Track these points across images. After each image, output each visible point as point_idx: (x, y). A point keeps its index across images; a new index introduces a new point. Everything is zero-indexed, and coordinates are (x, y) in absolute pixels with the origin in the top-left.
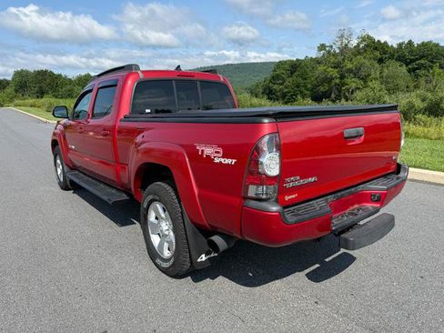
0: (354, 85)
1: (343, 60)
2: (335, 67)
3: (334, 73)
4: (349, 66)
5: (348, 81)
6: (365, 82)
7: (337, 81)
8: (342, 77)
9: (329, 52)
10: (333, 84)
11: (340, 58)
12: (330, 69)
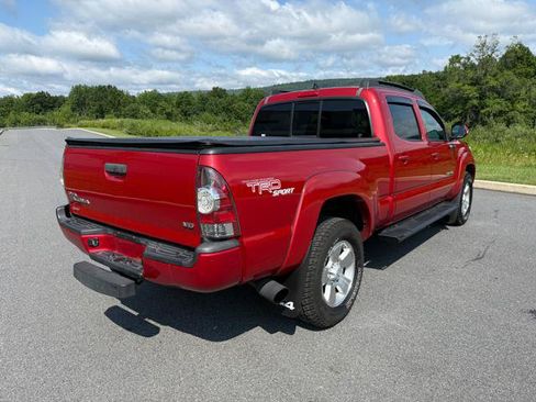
0: (498, 107)
1: (485, 75)
2: (472, 84)
3: (471, 91)
4: (493, 83)
5: (489, 102)
6: (512, 103)
7: (475, 102)
8: (482, 97)
9: (464, 64)
10: (469, 105)
11: (480, 73)
12: (466, 87)
